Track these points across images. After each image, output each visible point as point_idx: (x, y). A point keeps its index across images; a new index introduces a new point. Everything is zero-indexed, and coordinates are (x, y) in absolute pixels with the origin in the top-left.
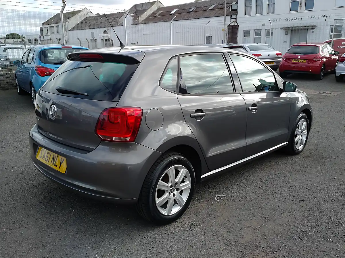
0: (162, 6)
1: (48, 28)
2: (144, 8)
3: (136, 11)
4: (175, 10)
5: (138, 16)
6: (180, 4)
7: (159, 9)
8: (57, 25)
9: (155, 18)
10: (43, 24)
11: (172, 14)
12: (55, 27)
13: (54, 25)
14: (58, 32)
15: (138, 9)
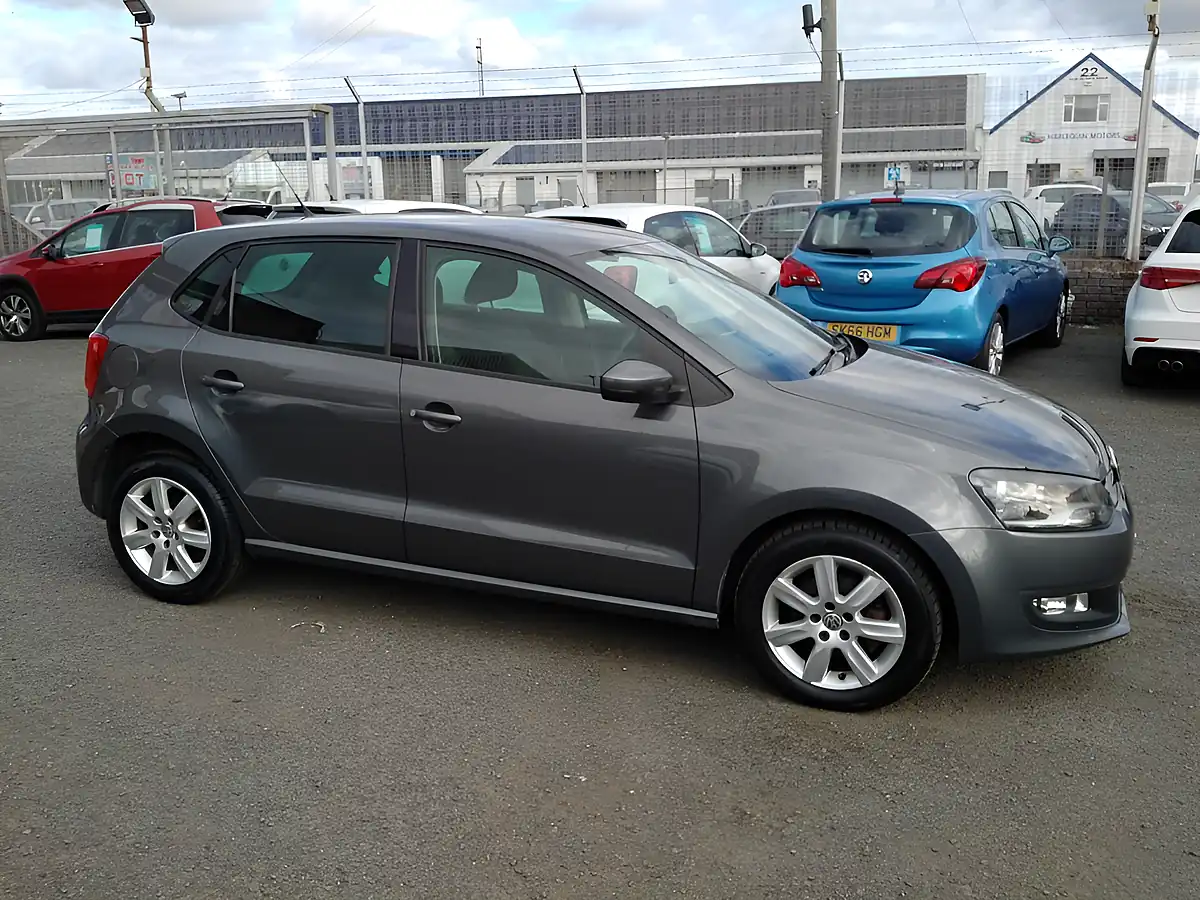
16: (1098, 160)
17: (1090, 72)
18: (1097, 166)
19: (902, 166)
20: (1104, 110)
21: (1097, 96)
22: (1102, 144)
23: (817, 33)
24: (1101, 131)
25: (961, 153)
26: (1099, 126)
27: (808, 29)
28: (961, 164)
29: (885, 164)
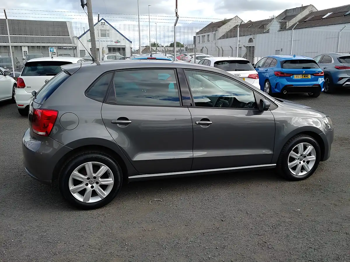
0: (315, 10)
1: (201, 37)
2: (295, 13)
3: (286, 17)
4: (329, 14)
5: (286, 22)
6: (337, 7)
7: (312, 13)
8: (208, 34)
9: (304, 24)
10: (197, 33)
11: (324, 18)
12: (206, 36)
13: (206, 34)
14: (208, 41)
15: (288, 14)
16: (109, 48)
17: (103, 24)
18: (109, 49)
19: (54, 48)
20: (108, 34)
21: (106, 30)
22: (109, 43)
23: (85, 7)
24: (108, 40)
25: (71, 44)
26: (108, 39)
27: (83, 6)
28: (71, 48)
29: (48, 47)
